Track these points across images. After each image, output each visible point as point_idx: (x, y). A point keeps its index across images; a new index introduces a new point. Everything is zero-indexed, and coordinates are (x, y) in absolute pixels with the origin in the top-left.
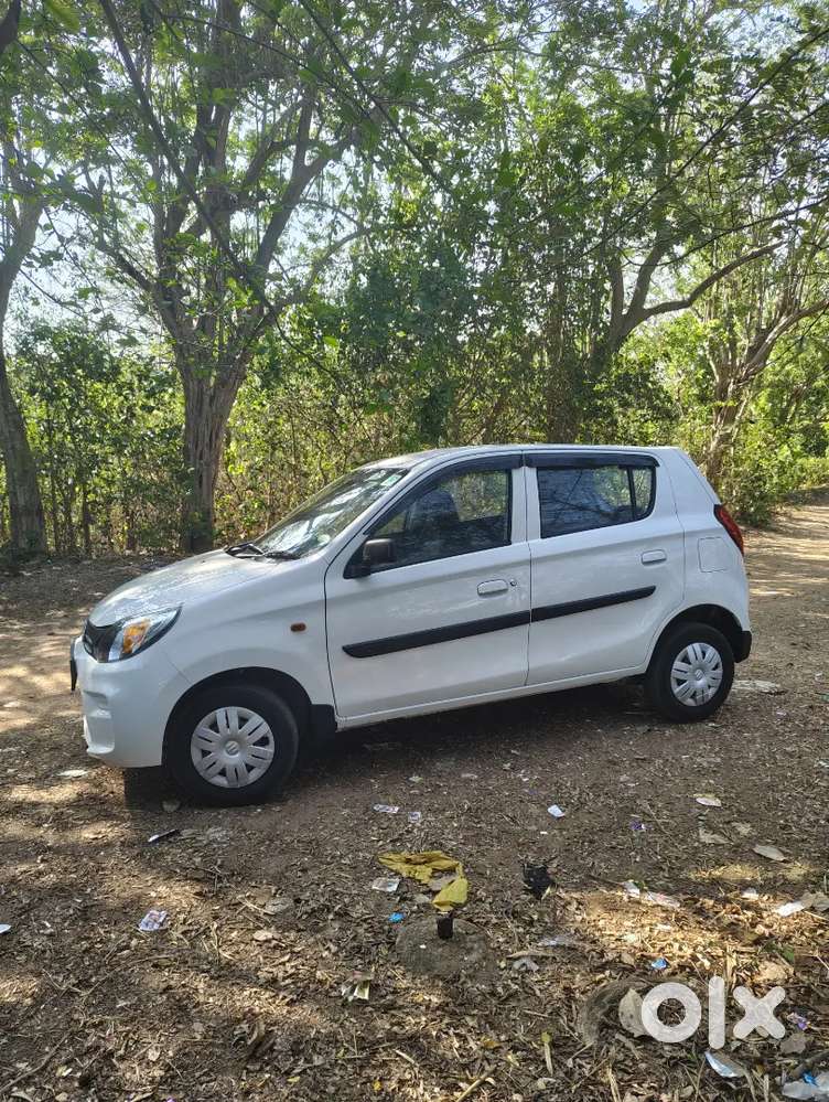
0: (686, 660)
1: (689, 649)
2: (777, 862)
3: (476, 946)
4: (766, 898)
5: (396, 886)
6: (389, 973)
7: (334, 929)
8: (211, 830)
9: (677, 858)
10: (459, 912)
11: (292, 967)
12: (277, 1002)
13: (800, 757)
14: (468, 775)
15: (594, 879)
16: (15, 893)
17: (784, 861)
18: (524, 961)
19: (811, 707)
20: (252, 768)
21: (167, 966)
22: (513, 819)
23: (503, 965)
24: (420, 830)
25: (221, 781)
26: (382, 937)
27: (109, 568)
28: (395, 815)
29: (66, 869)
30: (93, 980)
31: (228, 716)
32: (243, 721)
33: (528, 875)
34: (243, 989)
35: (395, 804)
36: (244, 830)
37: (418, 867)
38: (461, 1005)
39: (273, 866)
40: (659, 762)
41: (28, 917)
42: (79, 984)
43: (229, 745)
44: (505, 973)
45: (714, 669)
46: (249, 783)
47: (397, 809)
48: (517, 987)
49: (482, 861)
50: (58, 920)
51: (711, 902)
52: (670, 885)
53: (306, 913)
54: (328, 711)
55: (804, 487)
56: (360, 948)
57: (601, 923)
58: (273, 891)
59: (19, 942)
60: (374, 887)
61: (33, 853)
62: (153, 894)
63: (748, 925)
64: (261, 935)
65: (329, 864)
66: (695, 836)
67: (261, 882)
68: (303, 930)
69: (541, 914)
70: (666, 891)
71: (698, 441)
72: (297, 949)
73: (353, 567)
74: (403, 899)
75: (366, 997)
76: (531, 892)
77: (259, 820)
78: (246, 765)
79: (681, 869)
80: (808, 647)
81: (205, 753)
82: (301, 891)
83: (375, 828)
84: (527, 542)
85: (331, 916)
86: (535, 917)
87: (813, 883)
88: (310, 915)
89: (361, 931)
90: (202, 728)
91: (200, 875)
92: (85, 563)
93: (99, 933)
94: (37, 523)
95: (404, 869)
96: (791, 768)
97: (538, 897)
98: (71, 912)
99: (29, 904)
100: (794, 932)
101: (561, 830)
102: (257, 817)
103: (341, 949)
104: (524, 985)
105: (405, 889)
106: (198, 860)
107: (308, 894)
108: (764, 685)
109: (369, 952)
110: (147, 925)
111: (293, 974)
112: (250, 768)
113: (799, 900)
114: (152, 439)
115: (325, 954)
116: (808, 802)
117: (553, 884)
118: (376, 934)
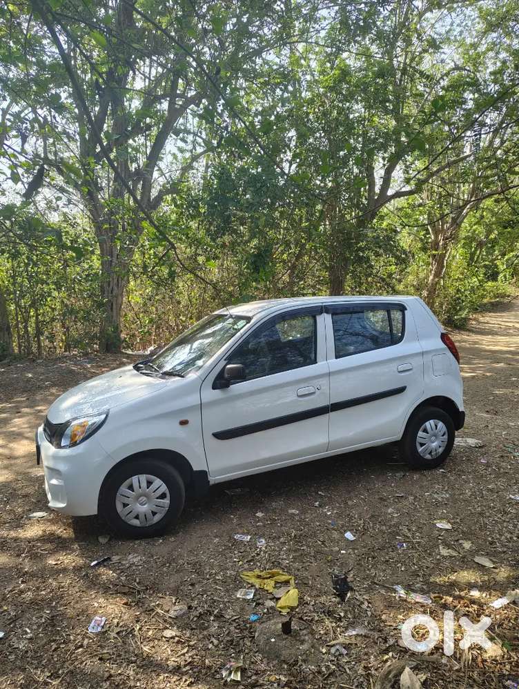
0: (425, 431)
1: (427, 424)
2: (489, 568)
3: (307, 638)
4: (484, 595)
5: (253, 594)
6: (252, 660)
7: (215, 626)
8: (131, 556)
9: (427, 567)
10: (294, 613)
11: (190, 657)
12: (182, 683)
13: (497, 492)
14: (293, 511)
15: (377, 584)
16: (5, 608)
17: (493, 568)
18: (338, 647)
19: (502, 456)
20: (156, 513)
21: (108, 660)
22: (323, 542)
23: (324, 651)
24: (265, 552)
25: (136, 522)
26: (246, 633)
27: (54, 365)
28: (248, 542)
29: (38, 588)
30: (60, 672)
31: (140, 480)
32: (149, 483)
33: (335, 583)
34: (158, 675)
35: (248, 534)
36: (152, 556)
37: (266, 580)
38: (299, 682)
39: (173, 581)
40: (411, 498)
41: (15, 626)
42: (52, 676)
43: (140, 499)
44: (326, 657)
45: (443, 436)
46: (154, 522)
47: (249, 537)
48: (334, 667)
49: (306, 574)
50: (35, 627)
51: (451, 599)
52: (424, 587)
53: (196, 616)
54: (204, 474)
55: (485, 301)
56: (232, 641)
57: (384, 617)
58: (174, 601)
59: (10, 646)
60: (238, 596)
61: (16, 577)
62: (96, 605)
63: (475, 615)
64: (168, 633)
65: (209, 579)
66: (437, 551)
67: (165, 594)
68: (194, 629)
69: (346, 612)
70: (422, 592)
71: (422, 275)
72: (192, 643)
73: (218, 382)
74: (258, 604)
75: (239, 679)
76: (338, 595)
77: (161, 547)
78: (152, 512)
79: (430, 575)
80: (496, 413)
81: (125, 505)
82: (192, 600)
83: (236, 552)
84: (327, 362)
85: (212, 618)
86: (342, 614)
87: (513, 583)
88: (198, 617)
89: (232, 628)
90: (123, 489)
91: (126, 590)
92: (39, 361)
93: (62, 635)
94: (6, 336)
95: (257, 583)
96: (493, 501)
97: (343, 600)
98: (43, 620)
99: (15, 615)
100: (504, 620)
101: (354, 549)
102: (159, 545)
103: (220, 642)
104: (338, 665)
105: (258, 597)
106: (123, 578)
107: (196, 602)
108: (472, 442)
109: (238, 644)
110: (93, 628)
111: (190, 662)
112: (154, 514)
113: (505, 596)
114: (80, 281)
115: (210, 646)
116: (505, 524)
117: (352, 589)
118: (242, 631)
